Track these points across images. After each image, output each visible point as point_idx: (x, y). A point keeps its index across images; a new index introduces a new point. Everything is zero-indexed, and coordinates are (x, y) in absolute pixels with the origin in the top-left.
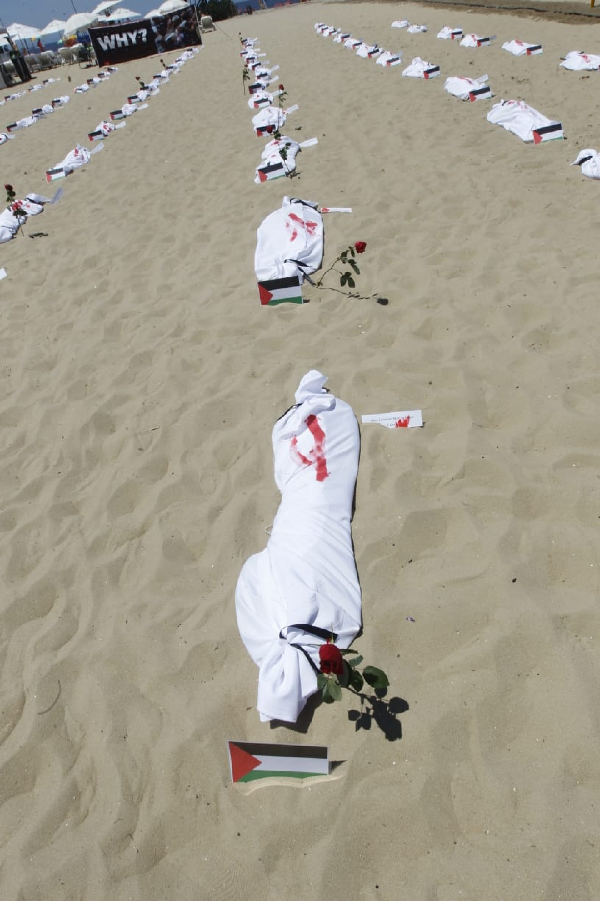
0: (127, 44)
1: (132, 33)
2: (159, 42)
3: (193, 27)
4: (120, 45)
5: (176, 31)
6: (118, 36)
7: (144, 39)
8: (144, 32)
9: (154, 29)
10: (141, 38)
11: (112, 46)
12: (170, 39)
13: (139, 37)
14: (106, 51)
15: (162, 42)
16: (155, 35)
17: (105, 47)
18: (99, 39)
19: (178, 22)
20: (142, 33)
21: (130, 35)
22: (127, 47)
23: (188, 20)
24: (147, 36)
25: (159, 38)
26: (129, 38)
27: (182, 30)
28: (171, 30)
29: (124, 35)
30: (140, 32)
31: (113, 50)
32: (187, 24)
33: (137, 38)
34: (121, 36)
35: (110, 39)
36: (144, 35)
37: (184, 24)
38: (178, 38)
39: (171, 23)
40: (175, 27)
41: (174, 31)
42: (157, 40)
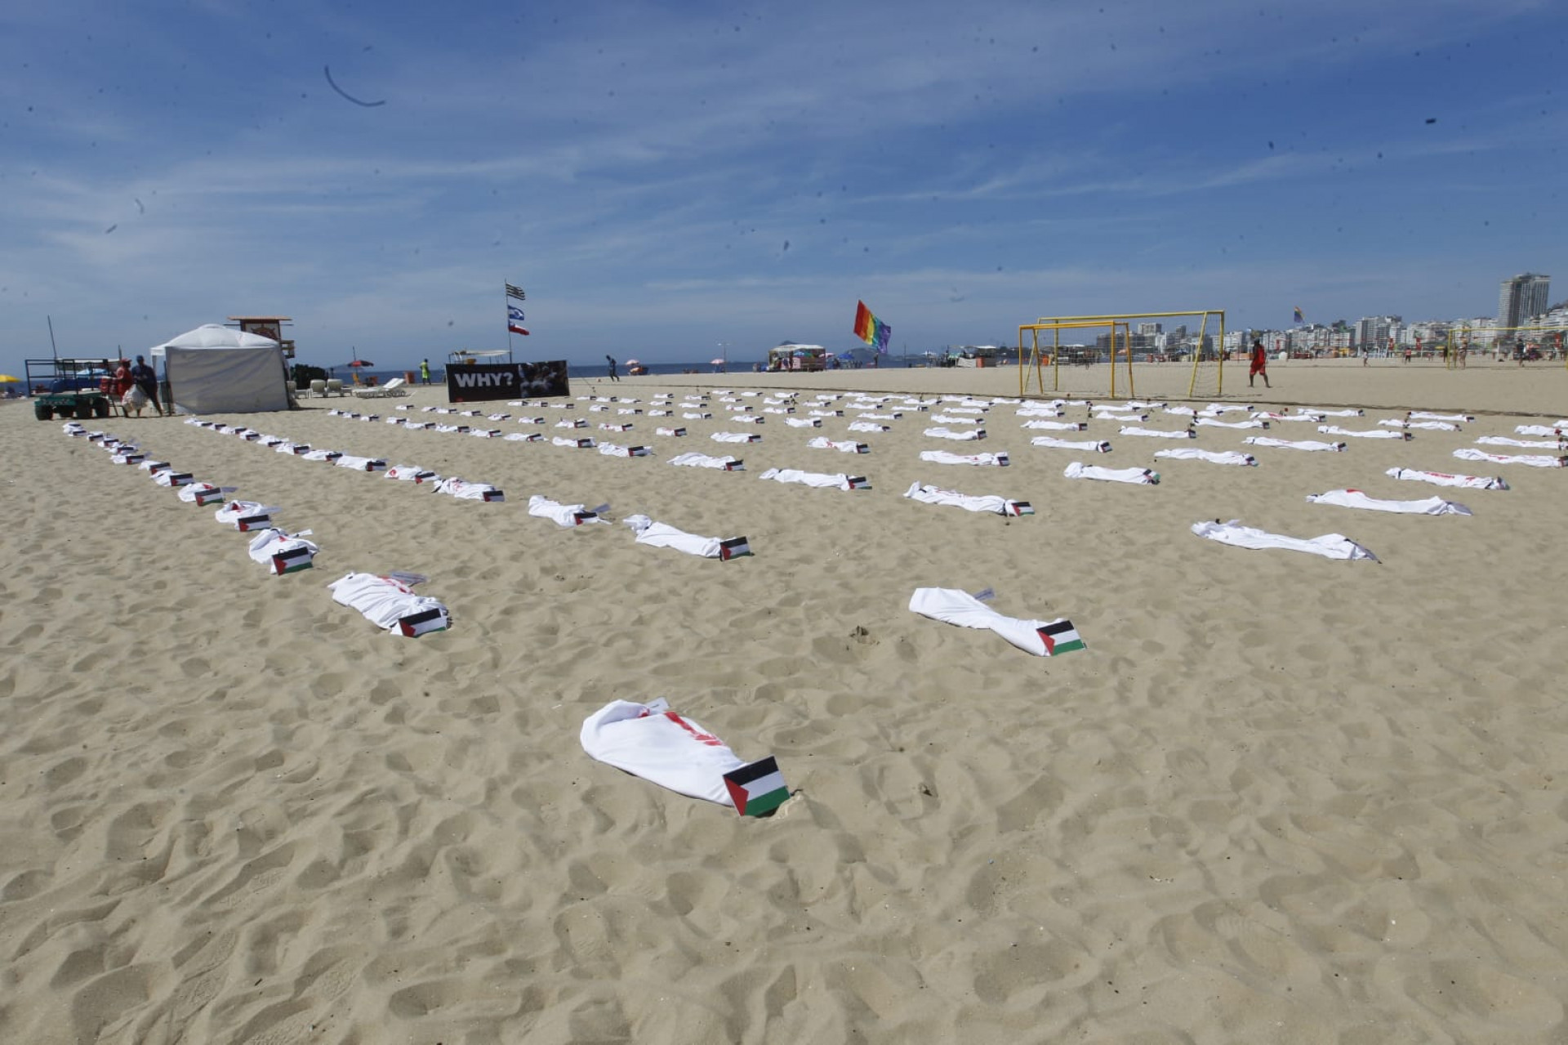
0: (488, 384)
1: (496, 374)
2: (525, 388)
3: (562, 380)
4: (480, 384)
5: (544, 381)
6: (479, 375)
7: (509, 383)
8: (510, 376)
9: (521, 374)
10: (506, 381)
12: (537, 387)
13: (503, 380)
15: (527, 388)
16: (522, 381)
17: (462, 384)
18: (457, 376)
19: (548, 373)
20: (507, 377)
21: (493, 375)
22: (488, 387)
23: (557, 372)
24: (512, 380)
25: (526, 383)
26: (492, 381)
27: (551, 381)
28: (538, 378)
29: (487, 375)
30: (506, 375)
31: (470, 388)
32: (556, 376)
33: (500, 381)
34: (483, 376)
35: (470, 377)
36: (509, 379)
37: (553, 375)
38: (546, 387)
39: (541, 372)
40: (544, 376)
41: (542, 380)
42: (522, 385)
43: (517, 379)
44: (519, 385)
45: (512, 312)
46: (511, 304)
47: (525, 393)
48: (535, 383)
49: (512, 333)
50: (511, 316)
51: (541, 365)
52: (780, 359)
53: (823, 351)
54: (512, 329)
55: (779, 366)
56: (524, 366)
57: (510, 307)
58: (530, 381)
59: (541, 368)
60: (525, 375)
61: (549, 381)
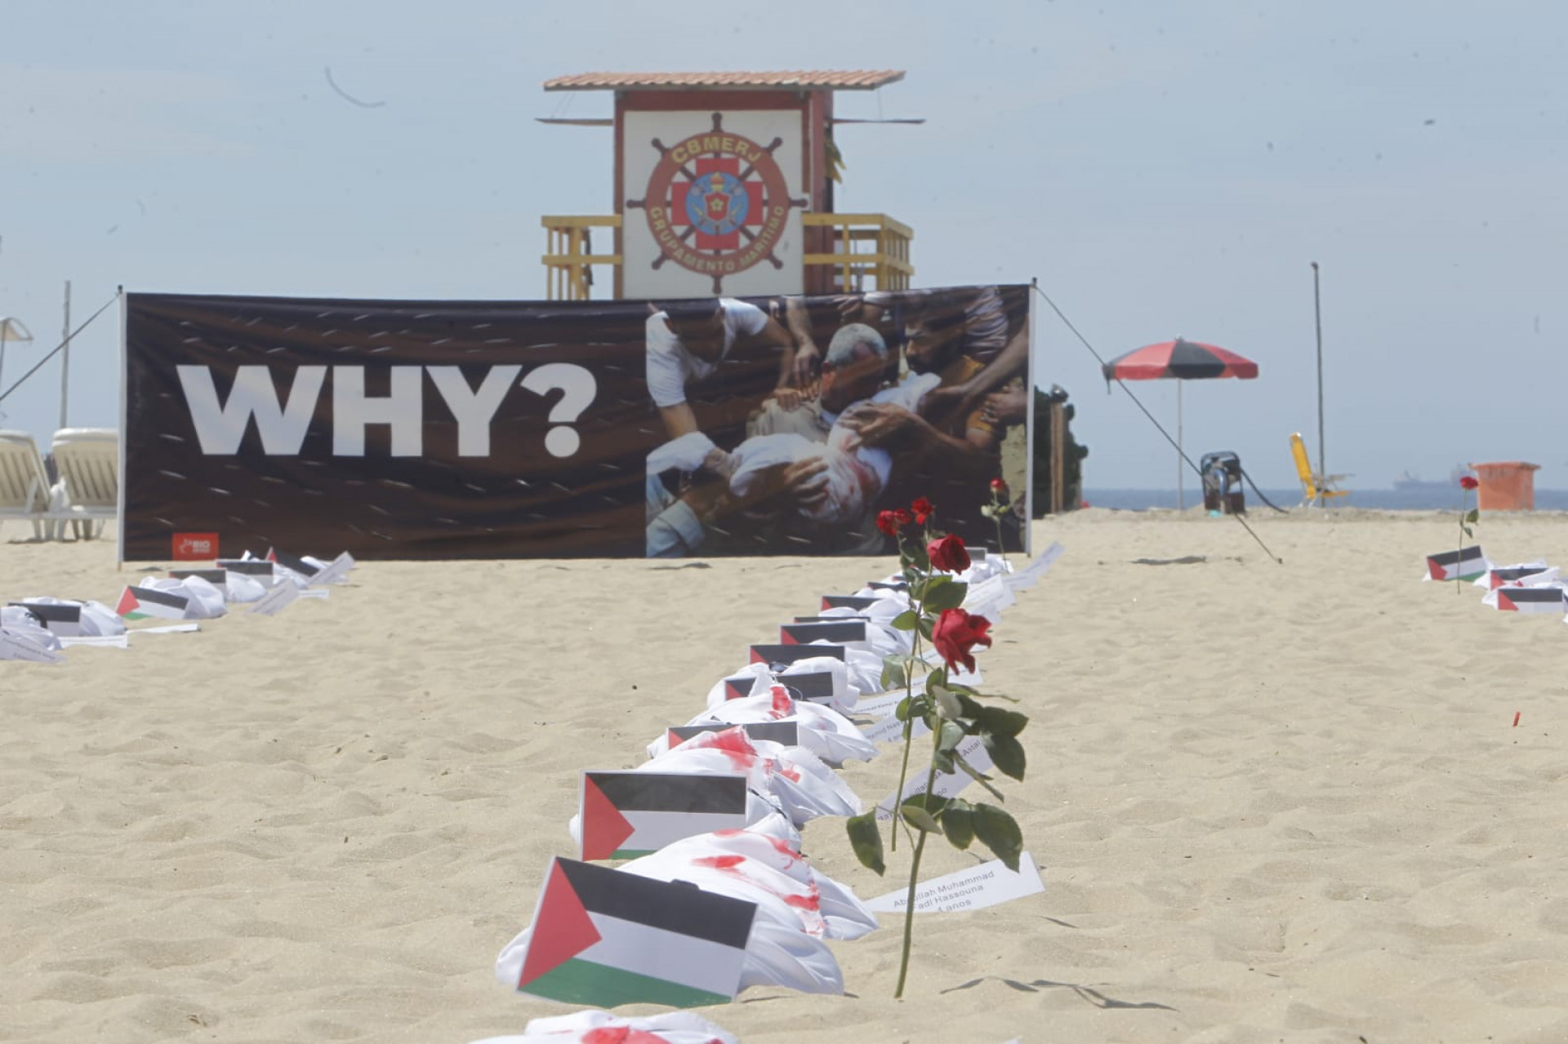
0: (407, 442)
1: (475, 377)
2: (672, 479)
3: (978, 430)
4: (348, 441)
6: (350, 378)
7: (562, 443)
8: (574, 387)
10: (540, 427)
11: (285, 442)
13: (522, 416)
14: (219, 462)
17: (220, 436)
18: (195, 381)
20: (556, 395)
21: (449, 381)
22: (407, 467)
24: (582, 425)
28: (797, 416)
29: (406, 380)
30: (539, 381)
31: (282, 463)
33: (501, 424)
34: (378, 386)
38: (841, 482)
39: (818, 365)
40: (835, 404)
41: (823, 430)
42: (658, 460)
58: (729, 435)
59: (822, 342)
60: (694, 390)
61: (871, 441)
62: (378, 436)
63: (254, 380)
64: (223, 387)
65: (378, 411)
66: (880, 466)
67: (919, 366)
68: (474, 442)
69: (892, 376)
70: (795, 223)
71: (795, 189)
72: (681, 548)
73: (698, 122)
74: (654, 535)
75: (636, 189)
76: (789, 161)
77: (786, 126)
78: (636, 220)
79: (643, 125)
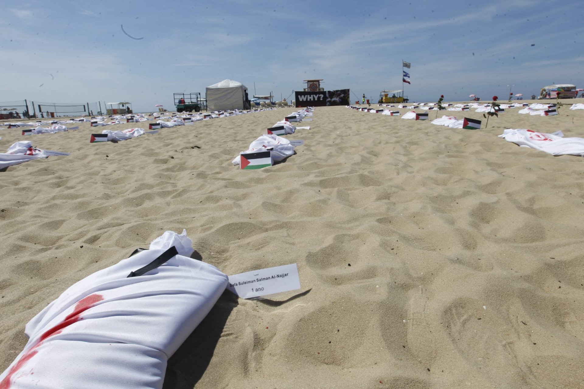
0: (312, 100)
1: (316, 96)
2: (328, 101)
3: (346, 98)
4: (309, 100)
5: (338, 98)
6: (309, 96)
7: (321, 99)
8: (322, 96)
9: (327, 95)
10: (320, 98)
11: (305, 100)
12: (334, 101)
13: (319, 98)
14: (301, 102)
15: (330, 101)
16: (327, 98)
17: (301, 100)
18: (299, 96)
19: (340, 94)
21: (315, 96)
23: (344, 94)
24: (323, 98)
25: (329, 99)
26: (314, 98)
27: (341, 98)
28: (335, 97)
29: (312, 96)
30: (320, 95)
32: (343, 96)
34: (310, 96)
35: (305, 97)
36: (322, 97)
37: (342, 95)
38: (338, 101)
39: (337, 94)
40: (338, 96)
41: (337, 98)
42: (327, 100)
43: (325, 98)
44: (326, 100)
45: (404, 74)
46: (404, 71)
47: (328, 103)
48: (333, 99)
49: (404, 83)
50: (404, 76)
51: (337, 91)
52: (547, 93)
53: (575, 88)
54: (404, 81)
55: (546, 96)
56: (329, 92)
57: (404, 72)
58: (331, 98)
59: (337, 93)
60: (329, 96)
61: (340, 99)
62: (310, 99)
63: (303, 96)
64: (301, 97)
65: (310, 98)
66: (340, 100)
67: (343, 94)
68: (316, 99)
69: (341, 94)
70: (318, 88)
71: (318, 86)
72: (329, 105)
73: (312, 83)
74: (327, 105)
75: (309, 87)
76: (318, 85)
77: (317, 83)
78: (309, 89)
79: (309, 83)
